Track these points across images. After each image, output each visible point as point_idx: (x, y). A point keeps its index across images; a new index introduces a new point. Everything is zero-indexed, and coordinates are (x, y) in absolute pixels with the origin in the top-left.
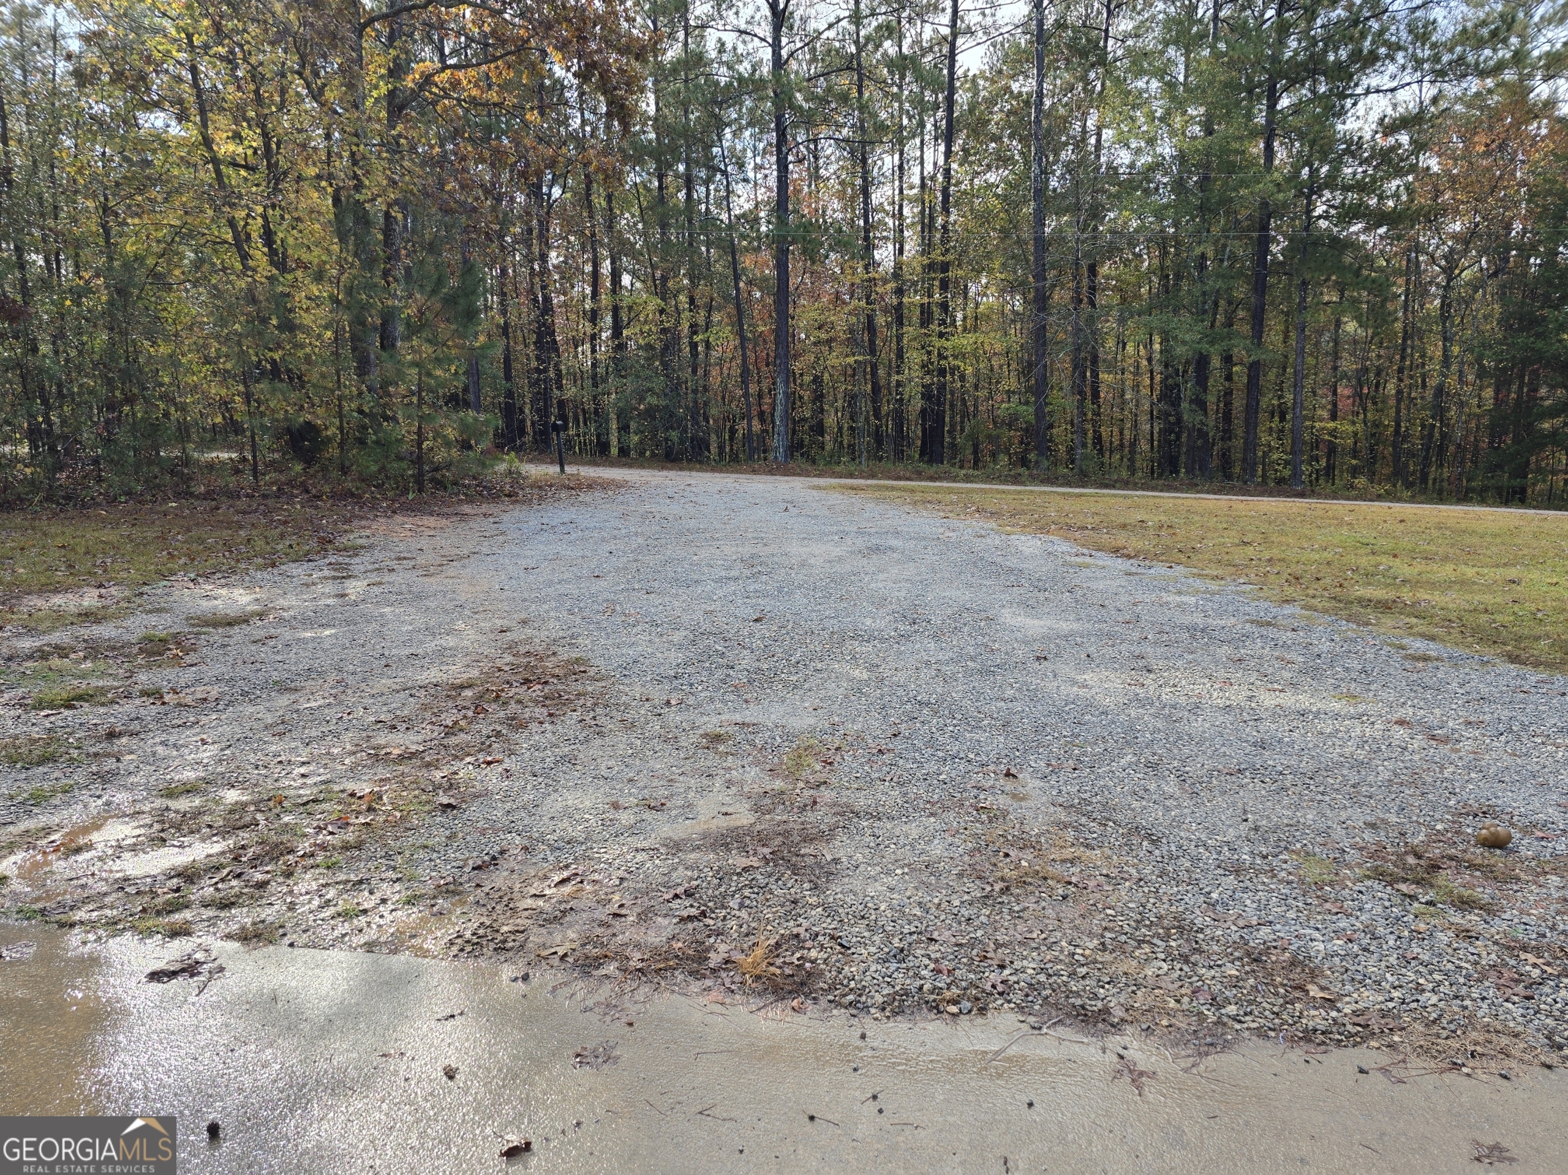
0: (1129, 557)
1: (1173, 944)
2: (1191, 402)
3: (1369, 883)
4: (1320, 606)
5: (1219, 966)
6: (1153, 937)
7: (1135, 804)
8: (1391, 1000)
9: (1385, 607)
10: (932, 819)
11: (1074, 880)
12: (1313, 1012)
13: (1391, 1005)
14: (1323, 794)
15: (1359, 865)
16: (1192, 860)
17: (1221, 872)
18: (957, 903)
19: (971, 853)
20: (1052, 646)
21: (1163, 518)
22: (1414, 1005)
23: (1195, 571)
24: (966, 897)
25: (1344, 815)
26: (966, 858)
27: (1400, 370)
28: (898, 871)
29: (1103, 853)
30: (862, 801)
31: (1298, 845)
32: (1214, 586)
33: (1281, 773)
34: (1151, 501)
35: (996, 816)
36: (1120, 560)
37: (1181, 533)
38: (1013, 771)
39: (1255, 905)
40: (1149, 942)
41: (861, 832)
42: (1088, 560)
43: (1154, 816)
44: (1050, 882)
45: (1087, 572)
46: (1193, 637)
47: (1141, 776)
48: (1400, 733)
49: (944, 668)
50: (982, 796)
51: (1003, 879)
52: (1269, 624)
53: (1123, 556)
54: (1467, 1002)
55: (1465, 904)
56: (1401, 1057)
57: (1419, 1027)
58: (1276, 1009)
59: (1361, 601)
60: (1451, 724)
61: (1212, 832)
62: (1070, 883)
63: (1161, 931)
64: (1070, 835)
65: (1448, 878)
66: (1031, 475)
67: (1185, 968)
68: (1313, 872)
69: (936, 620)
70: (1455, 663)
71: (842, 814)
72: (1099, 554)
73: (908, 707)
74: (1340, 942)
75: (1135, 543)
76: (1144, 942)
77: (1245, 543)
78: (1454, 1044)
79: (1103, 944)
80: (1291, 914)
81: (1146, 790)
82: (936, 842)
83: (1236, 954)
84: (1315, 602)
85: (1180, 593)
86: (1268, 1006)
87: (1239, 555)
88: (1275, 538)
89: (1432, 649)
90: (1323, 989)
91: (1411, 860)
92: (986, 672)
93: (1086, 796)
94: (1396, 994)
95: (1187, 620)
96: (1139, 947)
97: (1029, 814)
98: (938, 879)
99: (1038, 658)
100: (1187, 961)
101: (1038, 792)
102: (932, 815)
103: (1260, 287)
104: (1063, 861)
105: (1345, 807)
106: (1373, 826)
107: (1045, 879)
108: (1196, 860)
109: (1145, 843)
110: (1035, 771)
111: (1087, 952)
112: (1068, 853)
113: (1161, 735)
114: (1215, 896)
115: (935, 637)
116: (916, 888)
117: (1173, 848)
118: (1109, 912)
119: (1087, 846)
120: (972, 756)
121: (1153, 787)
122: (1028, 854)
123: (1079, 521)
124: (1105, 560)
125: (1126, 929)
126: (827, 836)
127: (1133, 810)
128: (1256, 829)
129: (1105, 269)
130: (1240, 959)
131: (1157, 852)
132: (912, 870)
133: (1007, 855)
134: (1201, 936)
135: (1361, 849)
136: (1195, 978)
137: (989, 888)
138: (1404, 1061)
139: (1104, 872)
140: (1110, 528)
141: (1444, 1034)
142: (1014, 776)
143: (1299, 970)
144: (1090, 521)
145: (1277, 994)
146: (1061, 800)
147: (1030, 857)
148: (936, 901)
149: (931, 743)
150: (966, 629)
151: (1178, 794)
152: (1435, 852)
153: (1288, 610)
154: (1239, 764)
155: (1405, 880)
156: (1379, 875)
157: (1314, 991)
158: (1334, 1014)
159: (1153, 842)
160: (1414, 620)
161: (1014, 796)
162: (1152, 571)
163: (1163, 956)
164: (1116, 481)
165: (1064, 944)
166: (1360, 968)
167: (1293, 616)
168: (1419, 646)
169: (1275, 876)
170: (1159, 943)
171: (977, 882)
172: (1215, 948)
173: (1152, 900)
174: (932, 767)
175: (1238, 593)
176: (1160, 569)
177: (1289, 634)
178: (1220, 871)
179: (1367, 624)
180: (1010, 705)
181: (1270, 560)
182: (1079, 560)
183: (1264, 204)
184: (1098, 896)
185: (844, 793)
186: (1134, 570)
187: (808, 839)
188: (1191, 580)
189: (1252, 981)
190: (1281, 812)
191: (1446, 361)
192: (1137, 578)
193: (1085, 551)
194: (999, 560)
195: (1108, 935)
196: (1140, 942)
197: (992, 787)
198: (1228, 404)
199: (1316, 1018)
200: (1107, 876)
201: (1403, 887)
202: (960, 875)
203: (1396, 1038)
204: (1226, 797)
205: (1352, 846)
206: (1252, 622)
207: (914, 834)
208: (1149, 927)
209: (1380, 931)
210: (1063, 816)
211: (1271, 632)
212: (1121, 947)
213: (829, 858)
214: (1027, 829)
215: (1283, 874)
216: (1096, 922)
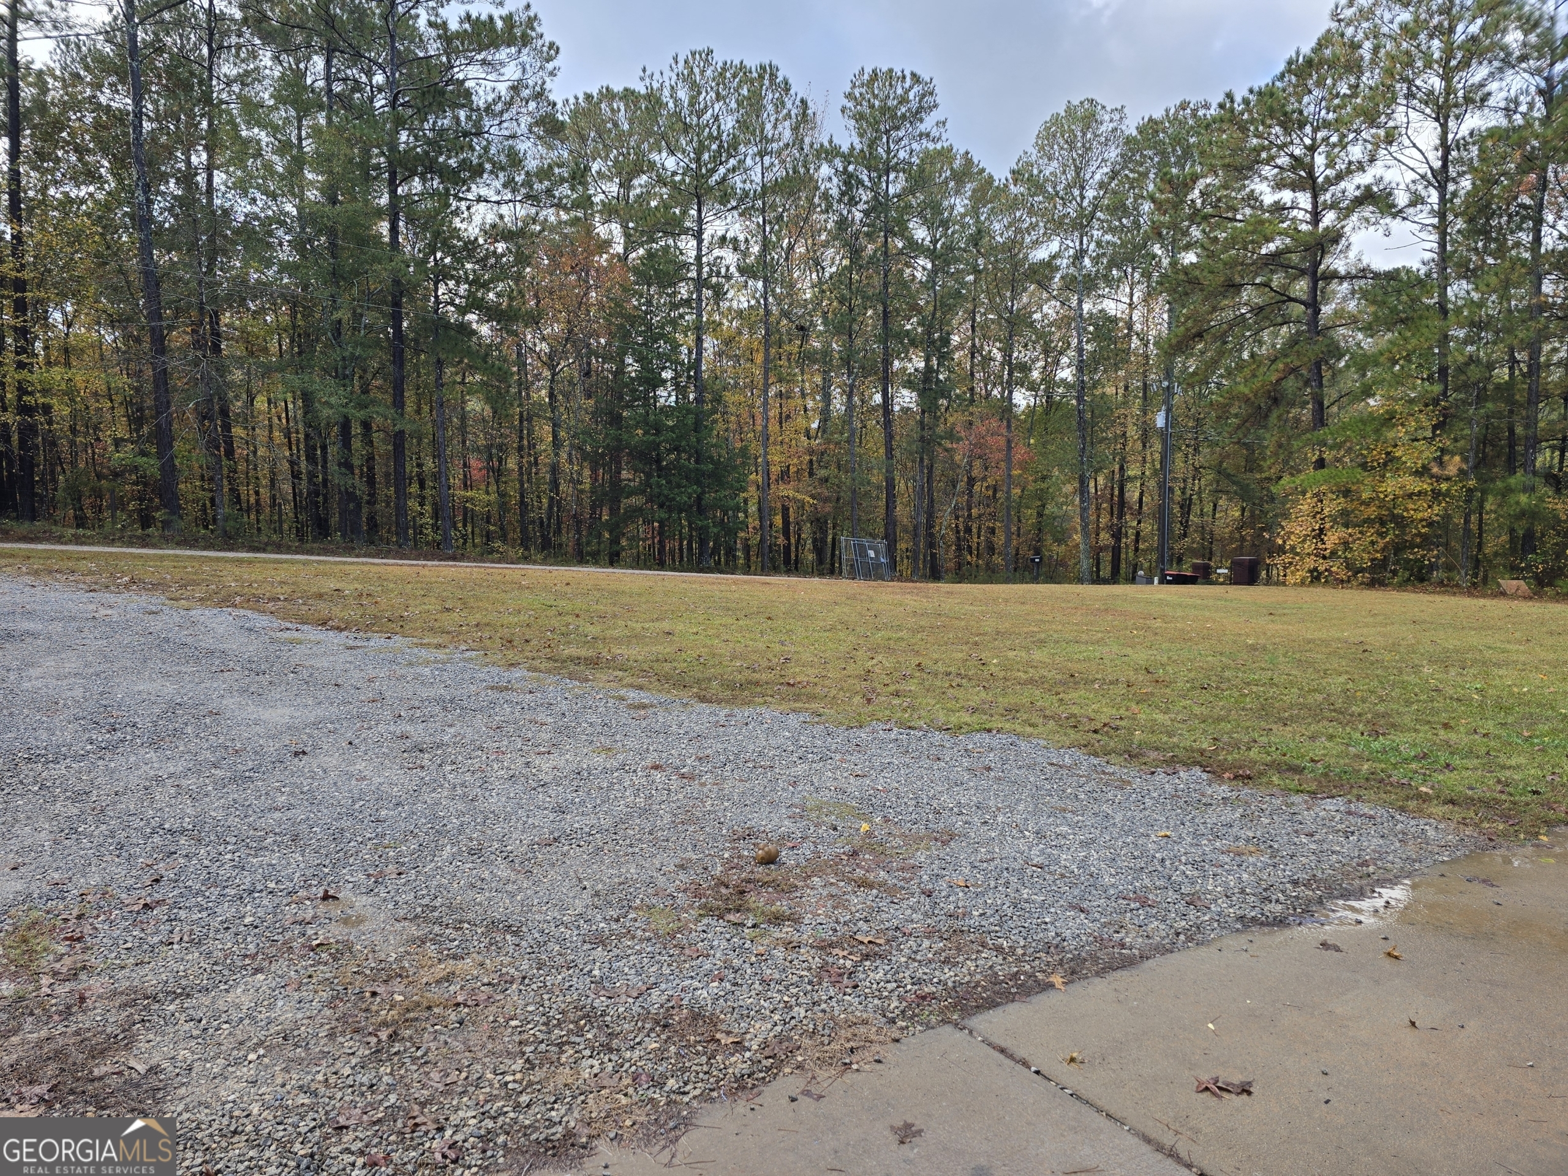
0: (339, 629)
1: (589, 1036)
2: (340, 465)
3: (705, 921)
4: (542, 666)
5: (639, 1043)
6: (567, 1035)
7: (479, 898)
8: (776, 1024)
9: (594, 663)
10: (260, 977)
11: (460, 999)
12: (733, 1059)
13: (779, 1028)
14: (631, 846)
15: (691, 906)
16: (558, 942)
17: (589, 946)
18: (347, 1071)
19: (331, 1004)
20: (305, 737)
21: (360, 587)
22: (793, 1022)
23: (415, 640)
24: (354, 1061)
25: (657, 863)
26: (328, 1012)
27: (520, 449)
28: (252, 1056)
29: (474, 960)
30: (151, 978)
31: (638, 901)
32: (441, 655)
33: (590, 835)
34: (337, 569)
35: (341, 951)
36: (331, 633)
37: (383, 601)
38: (331, 892)
39: (633, 971)
40: (568, 1043)
41: (170, 1020)
42: (296, 634)
43: (502, 907)
44: (436, 1010)
45: (301, 650)
46: (445, 709)
47: (470, 865)
48: (658, 776)
49: (184, 783)
50: (310, 932)
51: (385, 1024)
52: (507, 689)
53: (332, 628)
54: (823, 1006)
55: (777, 919)
56: (810, 1075)
57: (807, 1042)
58: (705, 1068)
59: (573, 659)
60: (689, 762)
61: (563, 909)
62: (458, 1005)
63: (571, 1026)
64: (431, 949)
65: (757, 900)
66: (162, 537)
67: (614, 1057)
68: (663, 924)
69: (142, 723)
70: (666, 706)
71: (133, 1003)
72: (305, 627)
73: (156, 839)
74: (716, 984)
75: (339, 613)
76: (563, 1044)
77: (448, 610)
78: (835, 1046)
79: (528, 1061)
80: (666, 971)
81: (483, 880)
82: (280, 1003)
83: (647, 1026)
84: (536, 663)
85: (411, 664)
86: (698, 1068)
87: (449, 621)
88: (472, 602)
89: (644, 697)
90: (728, 1033)
91: (724, 891)
92: (240, 779)
93: (424, 902)
94: (776, 1017)
95: (431, 693)
96: (562, 1052)
97: (377, 938)
98: (307, 1048)
99: (296, 754)
100: (611, 1050)
101: (371, 910)
102: (258, 971)
103: (398, 359)
104: (438, 982)
105: (654, 856)
106: (682, 867)
107: (429, 1008)
108: (562, 941)
109: (508, 937)
110: (356, 886)
111: (518, 1076)
112: (440, 970)
113: (467, 819)
114: (596, 972)
115: (154, 744)
116: (286, 1070)
117: (537, 935)
118: (513, 1023)
119: (455, 957)
120: (272, 885)
121: (486, 875)
122: (397, 986)
123: (267, 590)
124: (312, 633)
125: (541, 1036)
126: (125, 1040)
127: (480, 904)
128: (597, 894)
129: (226, 318)
130: (652, 1030)
131: (524, 943)
132: (269, 1049)
133: (374, 994)
134: (608, 1018)
135: (685, 891)
136: (627, 1065)
137: (373, 1040)
138: (814, 1078)
139: (486, 980)
140: (306, 597)
141: (826, 1040)
142: (335, 898)
143: (701, 1023)
144: (282, 591)
145: (698, 1053)
146: (401, 913)
147: (402, 987)
148: (320, 1077)
149: (211, 881)
150: (189, 730)
151: (513, 877)
152: (734, 878)
153: (517, 673)
154: (551, 833)
155: (729, 910)
156: (709, 911)
157: (725, 1040)
158: (748, 1054)
159: (515, 934)
160: (620, 674)
161: (346, 921)
162: (372, 643)
163: (587, 1053)
164: (267, 544)
165: (490, 1076)
166: (741, 1003)
167: (523, 679)
168: (633, 695)
169: (633, 937)
170: (578, 1040)
171: (357, 1037)
172: (626, 1026)
173: (546, 997)
174: (226, 911)
175: (465, 660)
176: (377, 641)
177: (528, 696)
178: (587, 946)
179: (587, 680)
180: (289, 814)
181: (477, 625)
182: (287, 635)
183: (397, 282)
184: (493, 1009)
185: (120, 974)
186: (351, 643)
187: (98, 1053)
188: (416, 650)
189: (673, 1049)
190: (607, 874)
191: (557, 443)
192: (360, 651)
193: (289, 625)
194: (189, 640)
195: (528, 1049)
196: (560, 1045)
197: (315, 917)
198: (371, 469)
199: (738, 1064)
200: (489, 984)
201: (730, 917)
202: (332, 1035)
203: (800, 1059)
204: (557, 869)
205: (678, 890)
206: (492, 688)
207: (247, 1002)
208: (559, 1025)
209: (736, 963)
210: (413, 930)
211: (513, 696)
212: (546, 1059)
213: (141, 1068)
214: (383, 957)
215: (639, 933)
216: (508, 1040)
